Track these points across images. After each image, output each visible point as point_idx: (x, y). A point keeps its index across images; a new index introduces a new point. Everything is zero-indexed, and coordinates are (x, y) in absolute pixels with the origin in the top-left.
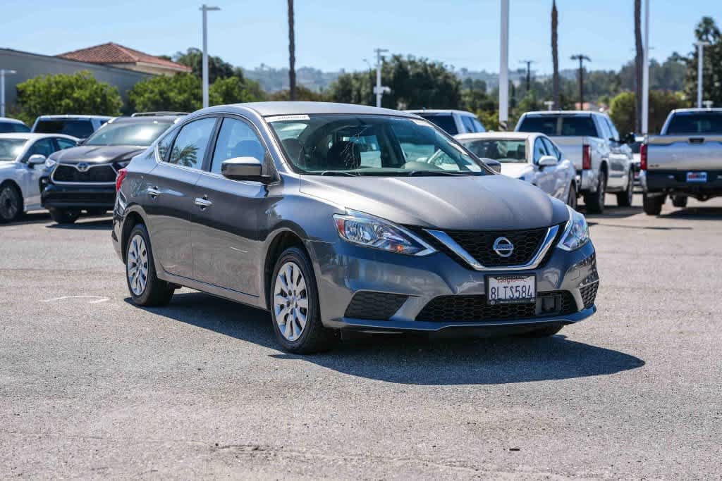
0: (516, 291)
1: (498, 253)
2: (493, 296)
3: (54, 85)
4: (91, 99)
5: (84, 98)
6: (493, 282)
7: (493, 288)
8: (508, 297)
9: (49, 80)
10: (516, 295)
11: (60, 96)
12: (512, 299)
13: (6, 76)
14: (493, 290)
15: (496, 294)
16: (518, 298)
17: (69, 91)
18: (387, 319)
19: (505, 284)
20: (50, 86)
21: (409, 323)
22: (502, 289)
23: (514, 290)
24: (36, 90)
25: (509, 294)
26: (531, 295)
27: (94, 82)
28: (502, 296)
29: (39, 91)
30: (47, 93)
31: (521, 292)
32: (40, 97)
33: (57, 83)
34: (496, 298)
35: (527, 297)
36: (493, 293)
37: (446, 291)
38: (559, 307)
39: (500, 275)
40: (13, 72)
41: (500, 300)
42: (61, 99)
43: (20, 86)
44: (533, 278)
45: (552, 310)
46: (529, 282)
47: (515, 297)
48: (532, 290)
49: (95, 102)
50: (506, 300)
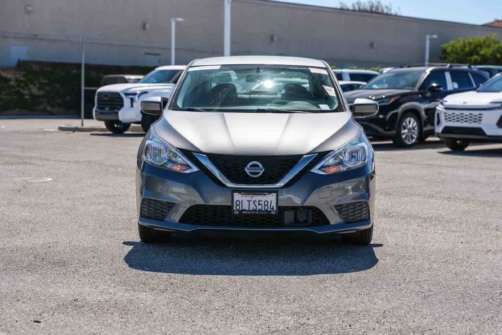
0: (259, 204)
1: (248, 173)
2: (238, 207)
3: (467, 45)
4: (493, 55)
5: (488, 55)
6: (237, 197)
7: (237, 201)
8: (251, 209)
9: (464, 42)
10: (259, 207)
11: (471, 53)
12: (255, 210)
13: (431, 39)
14: (238, 202)
15: (240, 205)
16: (260, 210)
17: (479, 49)
18: (162, 220)
19: (249, 198)
20: (465, 46)
21: (174, 224)
22: (245, 202)
23: (257, 204)
24: (455, 49)
25: (252, 207)
26: (273, 208)
27: (496, 43)
28: (246, 207)
29: (456, 49)
30: (462, 51)
31: (264, 205)
32: (456, 53)
33: (470, 44)
34: (241, 209)
35: (269, 209)
36: (237, 205)
37: (200, 201)
38: (310, 220)
39: (244, 191)
40: (435, 36)
41: (245, 210)
42: (472, 55)
43: (443, 46)
44: (275, 195)
45: (306, 221)
46: (271, 198)
47: (258, 209)
48: (274, 204)
49: (495, 57)
50: (249, 210)
